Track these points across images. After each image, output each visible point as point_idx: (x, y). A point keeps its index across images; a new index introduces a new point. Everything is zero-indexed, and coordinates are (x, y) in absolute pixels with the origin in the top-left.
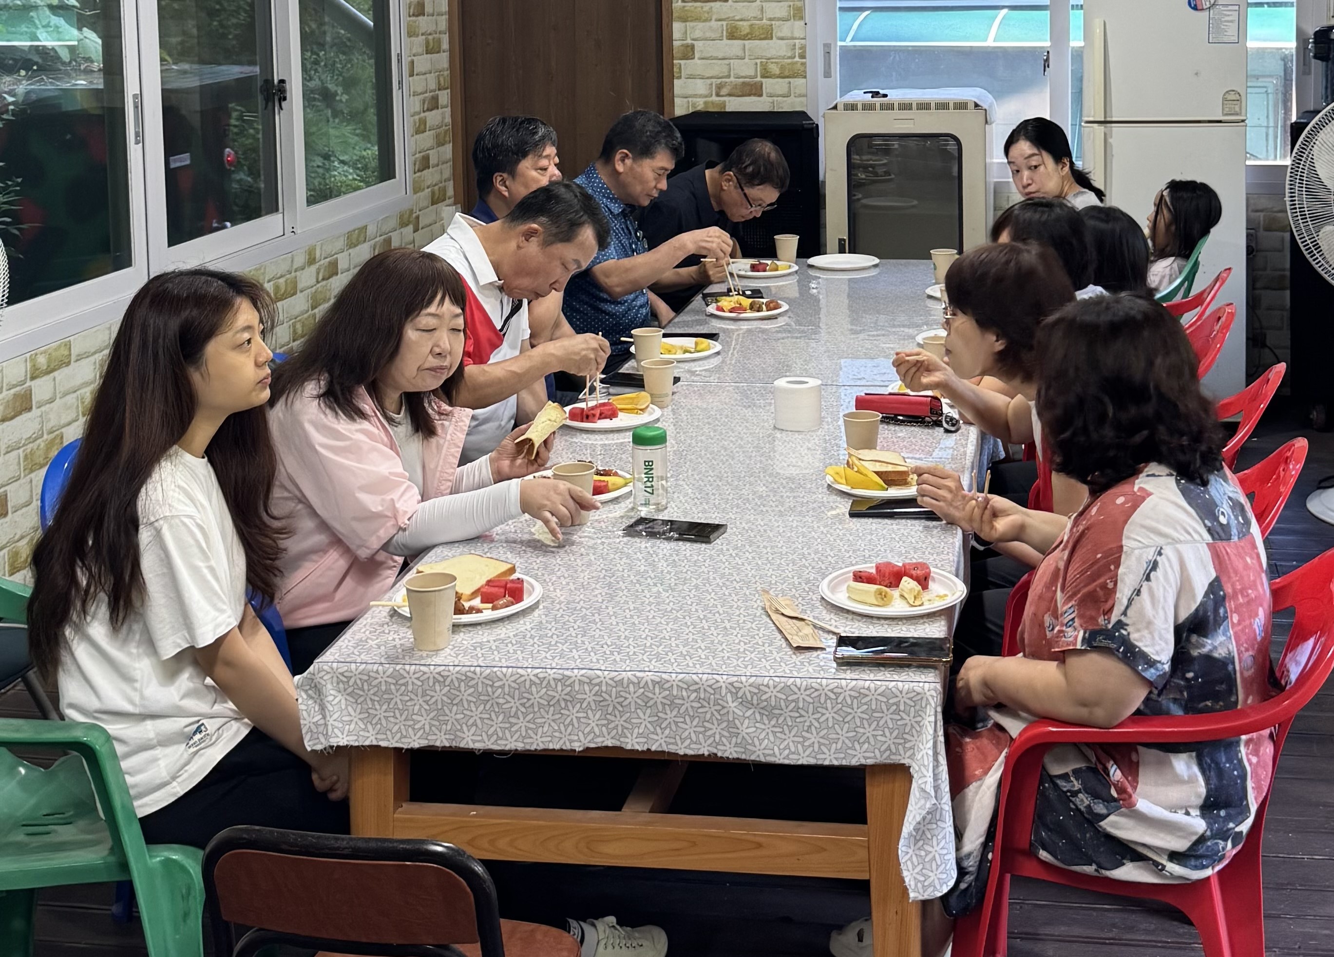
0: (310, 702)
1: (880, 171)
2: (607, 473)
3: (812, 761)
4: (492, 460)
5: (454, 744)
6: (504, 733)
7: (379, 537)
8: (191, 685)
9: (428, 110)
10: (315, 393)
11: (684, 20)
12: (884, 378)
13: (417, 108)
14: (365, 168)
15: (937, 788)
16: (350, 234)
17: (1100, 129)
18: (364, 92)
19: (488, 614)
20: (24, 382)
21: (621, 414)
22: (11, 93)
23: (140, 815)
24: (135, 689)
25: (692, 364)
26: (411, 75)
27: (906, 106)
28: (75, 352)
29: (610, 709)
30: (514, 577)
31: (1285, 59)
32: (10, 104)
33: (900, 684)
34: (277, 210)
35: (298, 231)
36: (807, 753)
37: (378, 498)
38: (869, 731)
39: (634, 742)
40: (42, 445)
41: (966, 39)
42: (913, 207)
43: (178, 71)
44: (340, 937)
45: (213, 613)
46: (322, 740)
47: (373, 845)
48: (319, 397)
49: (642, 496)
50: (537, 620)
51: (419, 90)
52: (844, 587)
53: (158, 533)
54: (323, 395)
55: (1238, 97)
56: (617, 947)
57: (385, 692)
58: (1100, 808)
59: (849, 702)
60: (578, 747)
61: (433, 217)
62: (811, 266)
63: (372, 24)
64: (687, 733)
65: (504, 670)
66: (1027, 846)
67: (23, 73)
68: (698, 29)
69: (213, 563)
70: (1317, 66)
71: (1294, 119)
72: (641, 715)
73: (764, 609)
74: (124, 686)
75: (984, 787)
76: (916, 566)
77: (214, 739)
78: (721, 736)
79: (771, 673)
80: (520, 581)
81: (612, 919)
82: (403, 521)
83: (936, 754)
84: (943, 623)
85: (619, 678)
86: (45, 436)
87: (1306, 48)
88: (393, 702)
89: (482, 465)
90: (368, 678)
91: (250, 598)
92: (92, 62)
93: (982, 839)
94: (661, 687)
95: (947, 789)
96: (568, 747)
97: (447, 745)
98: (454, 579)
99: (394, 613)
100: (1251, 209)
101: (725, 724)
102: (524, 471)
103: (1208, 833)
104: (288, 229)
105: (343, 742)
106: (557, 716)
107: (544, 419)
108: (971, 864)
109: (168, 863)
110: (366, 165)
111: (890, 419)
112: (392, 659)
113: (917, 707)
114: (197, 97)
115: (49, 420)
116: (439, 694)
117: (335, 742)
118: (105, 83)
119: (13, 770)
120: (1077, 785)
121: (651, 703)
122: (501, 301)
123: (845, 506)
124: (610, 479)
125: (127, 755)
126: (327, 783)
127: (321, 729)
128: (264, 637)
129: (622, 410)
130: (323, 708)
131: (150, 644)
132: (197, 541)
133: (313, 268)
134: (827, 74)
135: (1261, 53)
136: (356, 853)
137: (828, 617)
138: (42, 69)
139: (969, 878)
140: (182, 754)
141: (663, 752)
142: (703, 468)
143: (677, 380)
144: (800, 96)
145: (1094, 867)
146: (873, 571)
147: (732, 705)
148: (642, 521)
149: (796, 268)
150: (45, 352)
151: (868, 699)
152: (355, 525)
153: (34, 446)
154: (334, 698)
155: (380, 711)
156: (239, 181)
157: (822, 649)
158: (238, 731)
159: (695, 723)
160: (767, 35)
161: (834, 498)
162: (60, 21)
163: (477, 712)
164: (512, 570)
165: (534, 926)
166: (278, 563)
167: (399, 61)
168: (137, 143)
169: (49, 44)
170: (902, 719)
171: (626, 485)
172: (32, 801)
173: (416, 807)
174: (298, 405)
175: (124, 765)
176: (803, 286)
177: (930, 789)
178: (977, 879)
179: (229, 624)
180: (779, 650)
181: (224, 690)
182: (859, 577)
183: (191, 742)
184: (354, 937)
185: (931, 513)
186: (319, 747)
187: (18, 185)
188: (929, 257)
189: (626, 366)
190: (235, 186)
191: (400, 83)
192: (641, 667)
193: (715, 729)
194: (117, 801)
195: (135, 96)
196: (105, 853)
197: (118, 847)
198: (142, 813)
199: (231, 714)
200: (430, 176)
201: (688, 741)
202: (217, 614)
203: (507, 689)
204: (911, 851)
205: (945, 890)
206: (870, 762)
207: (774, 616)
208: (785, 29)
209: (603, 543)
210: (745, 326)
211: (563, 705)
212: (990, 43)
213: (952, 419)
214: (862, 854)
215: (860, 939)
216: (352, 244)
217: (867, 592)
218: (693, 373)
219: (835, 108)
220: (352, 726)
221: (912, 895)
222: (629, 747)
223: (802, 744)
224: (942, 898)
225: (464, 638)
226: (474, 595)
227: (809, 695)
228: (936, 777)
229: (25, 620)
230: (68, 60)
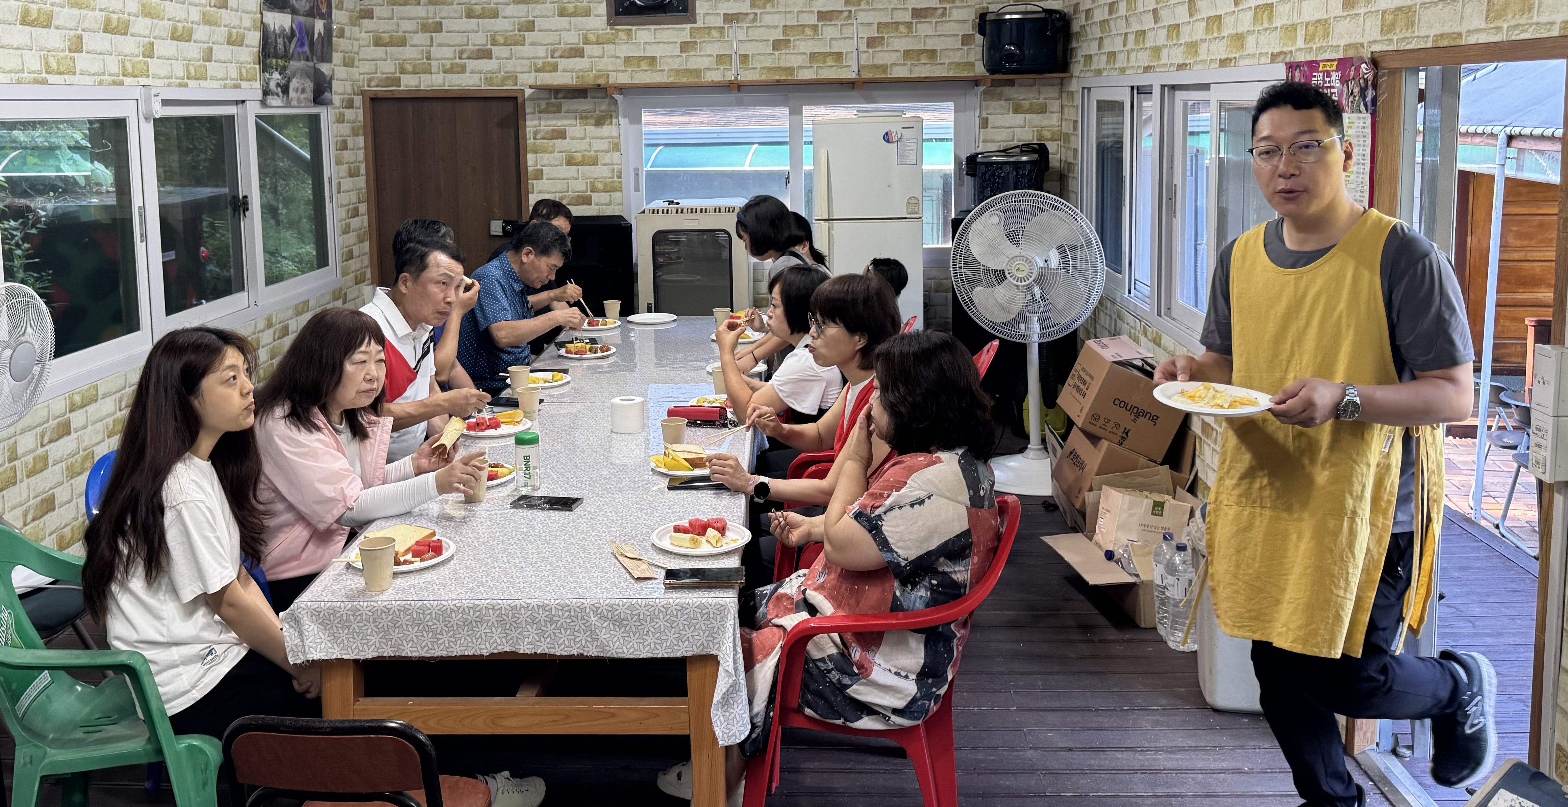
0: (292, 630)
1: (674, 256)
2: (496, 466)
3: (650, 655)
4: (413, 460)
5: (397, 654)
6: (432, 645)
7: (333, 515)
8: (204, 620)
9: (352, 217)
10: (281, 415)
11: (535, 152)
12: (686, 396)
13: (344, 215)
14: (301, 262)
15: (736, 669)
16: (297, 306)
17: (825, 225)
18: (299, 207)
19: (418, 564)
20: (65, 414)
21: (503, 426)
22: (43, 209)
23: (169, 715)
24: (164, 625)
25: (551, 390)
26: (339, 192)
27: (692, 211)
28: (100, 393)
29: (508, 626)
30: (435, 538)
31: (945, 177)
32: (42, 217)
33: (710, 600)
34: (243, 289)
35: (259, 304)
36: (647, 649)
37: (332, 487)
38: (689, 633)
39: (525, 648)
40: (79, 459)
41: (730, 165)
42: (698, 280)
43: (165, 192)
44: (324, 790)
45: (220, 569)
46: (301, 656)
47: (347, 724)
48: (285, 417)
49: (522, 480)
50: (453, 567)
51: (345, 203)
52: (668, 536)
53: (179, 514)
54: (288, 416)
55: (916, 201)
56: (511, 792)
57: (346, 621)
58: (846, 681)
59: (675, 613)
60: (485, 653)
61: (357, 293)
62: (630, 322)
63: (309, 157)
64: (562, 641)
65: (432, 602)
66: (796, 706)
67: (52, 194)
68: (546, 158)
69: (218, 534)
70: (968, 181)
71: (953, 216)
72: (530, 629)
73: (613, 553)
74: (156, 623)
75: (766, 668)
76: (717, 521)
77: (222, 658)
78: (586, 641)
79: (621, 596)
80: (439, 541)
81: (507, 773)
82: (350, 503)
83: (735, 646)
84: (736, 558)
85: (514, 604)
86: (81, 453)
87: (960, 168)
88: (352, 628)
89: (406, 463)
90: (333, 612)
91: (243, 561)
92: (102, 186)
93: (765, 703)
94: (544, 610)
95: (743, 669)
96: (478, 653)
97: (392, 655)
98: (394, 540)
99: (349, 566)
100: (927, 278)
101: (589, 633)
102: (436, 466)
103: (919, 695)
104: (252, 303)
105: (317, 657)
106: (470, 632)
107: (451, 429)
108: (759, 720)
109: (191, 747)
110: (302, 259)
111: (692, 423)
112: (351, 598)
113: (722, 615)
114: (180, 210)
115: (83, 441)
116: (385, 620)
117: (310, 657)
118: (117, 201)
119: (72, 688)
120: (831, 666)
121: (537, 620)
122: (415, 348)
123: (664, 483)
124: (499, 470)
125: (159, 672)
126: (304, 687)
127: (300, 649)
128: (254, 587)
129: (503, 423)
130: (301, 634)
131: (174, 592)
132: (207, 518)
133: (271, 331)
134: (637, 189)
135: (932, 173)
136: (336, 731)
137: (657, 557)
138: (65, 191)
139: (758, 730)
140: (199, 671)
141: (546, 654)
142: (563, 460)
143: (541, 401)
144: (619, 204)
145: (842, 720)
146: (687, 525)
147: (594, 619)
148: (523, 498)
149: (619, 323)
150: (79, 393)
151: (687, 611)
152: (316, 507)
153: (74, 459)
154: (311, 628)
155: (343, 634)
156: (210, 271)
157: (655, 579)
158: (238, 653)
159: (568, 633)
160: (594, 162)
161: (656, 477)
162: (77, 157)
163: (413, 632)
164: (434, 534)
165: (457, 778)
166: (263, 536)
167: (330, 182)
168: (142, 241)
169: (70, 174)
170: (712, 623)
171: (510, 473)
172: (87, 710)
173: (369, 699)
174: (270, 423)
175: (157, 679)
176: (625, 335)
177: (731, 669)
178: (763, 730)
179: (231, 577)
180: (626, 580)
181: (229, 623)
182: (677, 529)
183: (205, 661)
184: (334, 789)
185: (722, 485)
186: (298, 662)
187: (50, 275)
188: (712, 314)
189: (504, 392)
190: (208, 275)
191: (331, 198)
192: (529, 596)
193: (582, 637)
194: (154, 705)
195: (140, 208)
196: (144, 742)
197: (154, 737)
198: (171, 712)
199: (235, 641)
200: (354, 264)
201: (563, 646)
202: (222, 570)
203: (434, 615)
204: (719, 713)
205: (743, 738)
206: (690, 654)
207: (620, 558)
208: (607, 158)
209: (496, 514)
210: (586, 364)
211: (474, 624)
212: (746, 168)
213: (734, 422)
214: (685, 717)
215: (679, 778)
216: (299, 313)
217: (684, 539)
218: (552, 396)
219: (643, 212)
220: (323, 646)
221: (720, 743)
222: (521, 652)
223: (643, 643)
224: (739, 744)
225: (400, 582)
226: (406, 552)
227: (647, 610)
228: (735, 662)
229: (80, 581)
230: (83, 185)
